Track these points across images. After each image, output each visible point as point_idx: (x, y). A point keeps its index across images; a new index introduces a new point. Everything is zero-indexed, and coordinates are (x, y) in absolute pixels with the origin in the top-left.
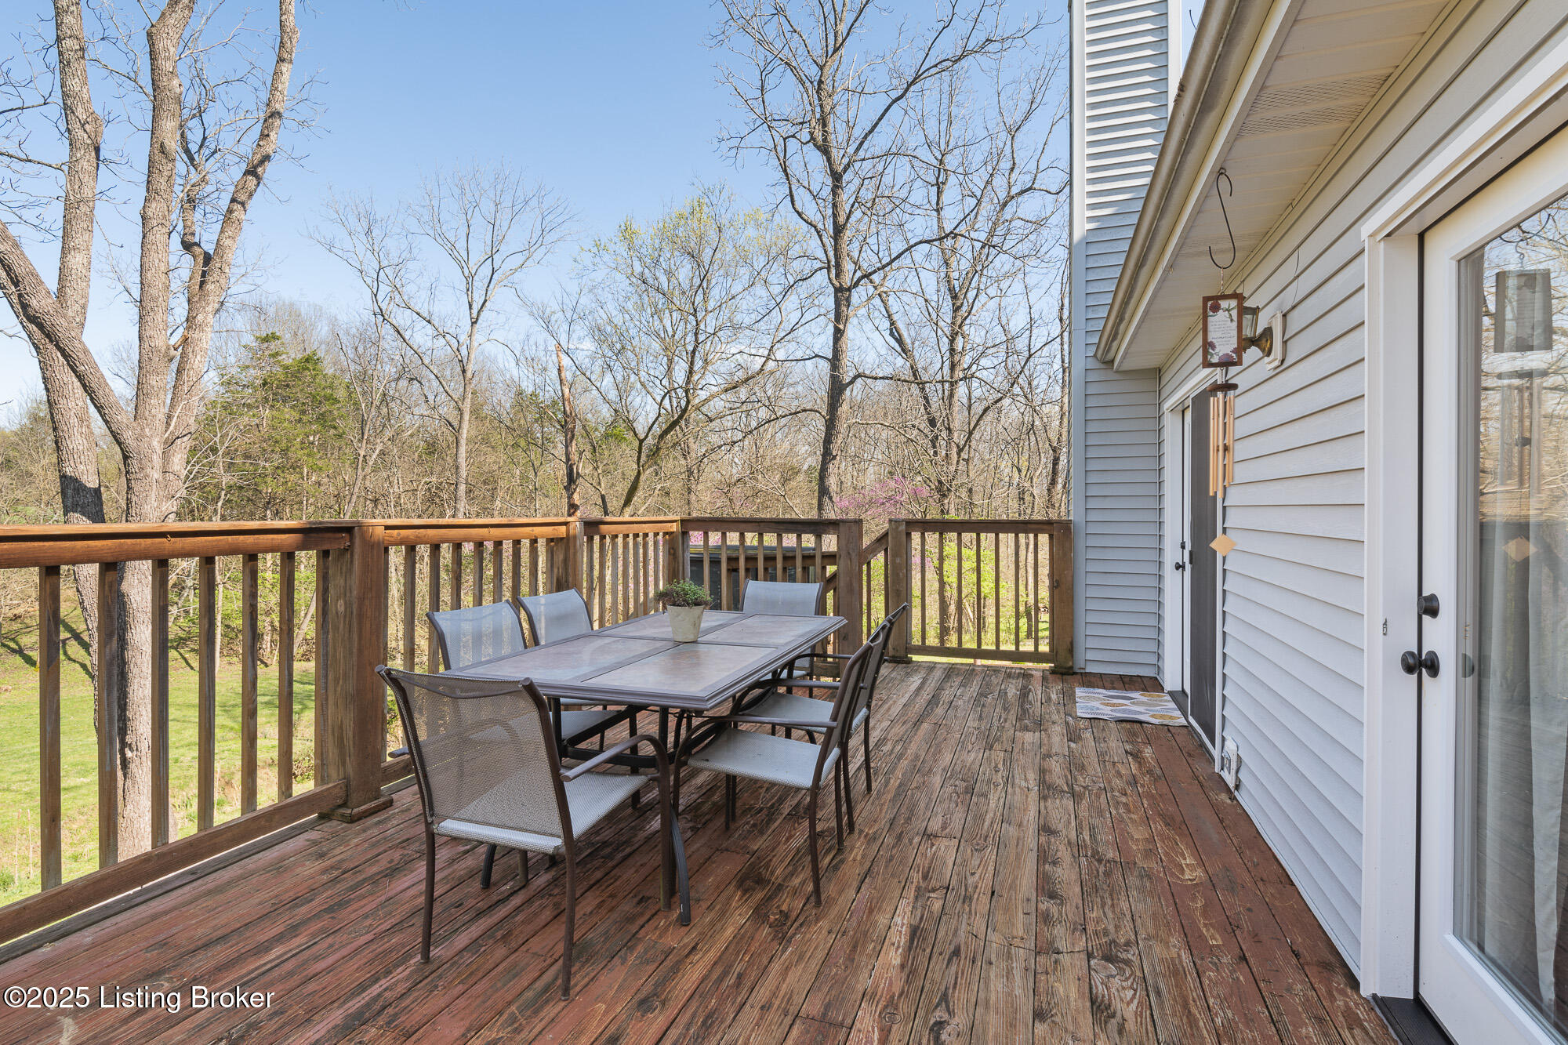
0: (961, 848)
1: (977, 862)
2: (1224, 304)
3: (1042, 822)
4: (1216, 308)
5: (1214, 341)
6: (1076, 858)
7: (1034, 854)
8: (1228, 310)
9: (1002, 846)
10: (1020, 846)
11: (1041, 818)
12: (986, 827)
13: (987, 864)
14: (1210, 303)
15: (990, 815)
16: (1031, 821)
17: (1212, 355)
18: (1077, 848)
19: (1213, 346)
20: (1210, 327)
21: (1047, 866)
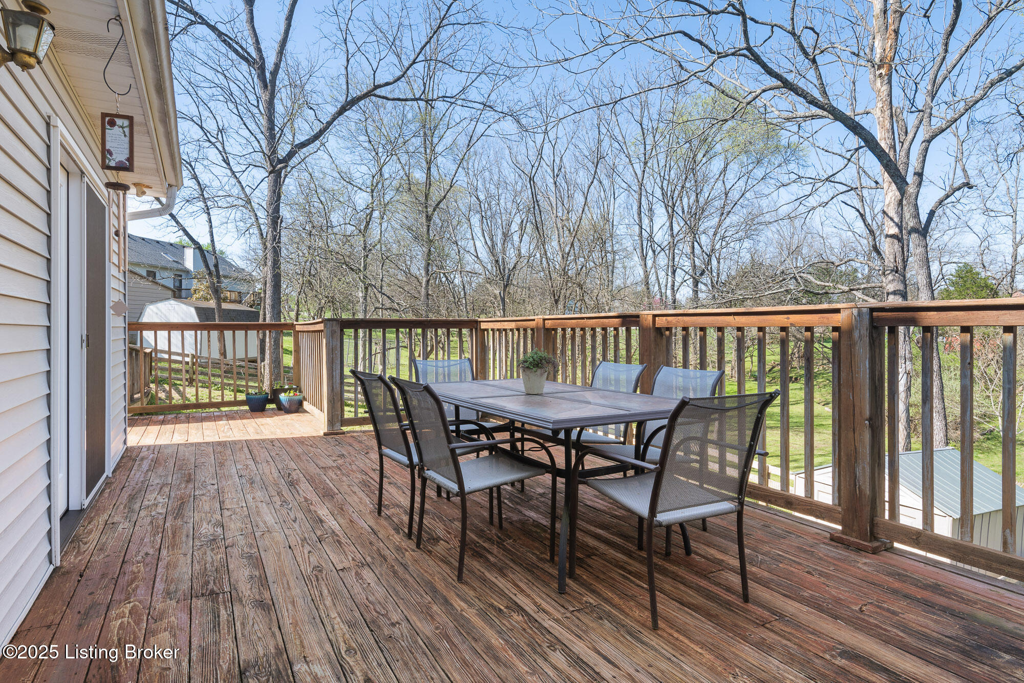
0: (331, 565)
1: (311, 559)
2: (119, 122)
3: (273, 614)
4: (112, 124)
5: (112, 149)
6: (234, 587)
7: (270, 580)
8: (122, 127)
9: (300, 577)
10: (285, 582)
11: (274, 618)
12: (324, 588)
13: (304, 560)
14: (107, 119)
15: (328, 602)
16: (284, 610)
17: (110, 160)
18: (234, 598)
19: (111, 154)
20: (108, 138)
21: (257, 574)
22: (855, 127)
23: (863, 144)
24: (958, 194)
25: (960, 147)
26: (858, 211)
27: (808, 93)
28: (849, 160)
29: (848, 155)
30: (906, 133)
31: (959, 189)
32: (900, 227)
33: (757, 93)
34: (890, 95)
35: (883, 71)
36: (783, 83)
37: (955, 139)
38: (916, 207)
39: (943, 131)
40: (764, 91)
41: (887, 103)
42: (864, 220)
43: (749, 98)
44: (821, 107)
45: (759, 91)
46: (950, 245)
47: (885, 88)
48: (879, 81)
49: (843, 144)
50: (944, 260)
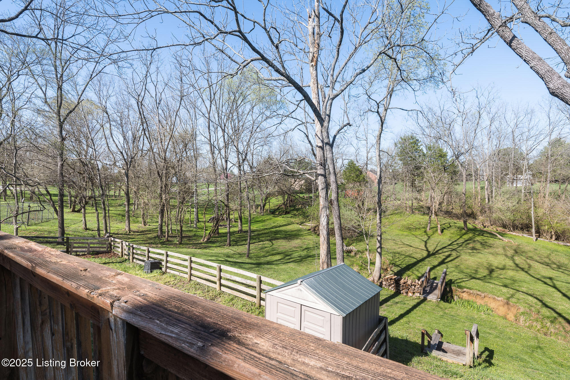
22: (300, 89)
23: (303, 98)
24: (345, 128)
25: (346, 106)
26: (305, 134)
27: (275, 65)
28: (298, 105)
29: (297, 103)
30: (325, 98)
31: (345, 126)
32: (322, 141)
33: (248, 61)
34: (317, 76)
35: (313, 63)
36: (261, 57)
37: (343, 102)
38: (328, 133)
39: (338, 95)
40: (252, 60)
41: (316, 80)
42: (308, 139)
43: (245, 64)
44: (282, 74)
45: (249, 60)
46: (346, 152)
47: (314, 72)
48: (312, 68)
49: (294, 97)
50: (344, 158)
